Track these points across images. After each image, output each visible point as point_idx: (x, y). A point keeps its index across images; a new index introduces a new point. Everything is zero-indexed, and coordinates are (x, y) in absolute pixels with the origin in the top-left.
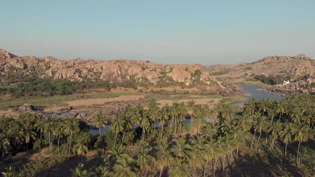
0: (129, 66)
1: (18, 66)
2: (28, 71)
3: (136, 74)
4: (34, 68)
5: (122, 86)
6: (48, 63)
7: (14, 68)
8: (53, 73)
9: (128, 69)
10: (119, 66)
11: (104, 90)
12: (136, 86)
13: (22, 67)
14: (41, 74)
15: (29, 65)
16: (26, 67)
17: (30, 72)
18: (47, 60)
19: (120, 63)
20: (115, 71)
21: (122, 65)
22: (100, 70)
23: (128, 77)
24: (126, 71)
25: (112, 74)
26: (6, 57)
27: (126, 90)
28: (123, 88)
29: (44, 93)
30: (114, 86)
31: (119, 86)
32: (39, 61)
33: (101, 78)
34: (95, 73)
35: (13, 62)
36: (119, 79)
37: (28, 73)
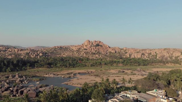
0: (174, 52)
1: (113, 51)
2: (117, 54)
3: (178, 56)
4: (119, 53)
5: (172, 63)
6: (126, 50)
7: (111, 53)
8: (130, 55)
9: (173, 53)
10: (167, 52)
11: (163, 64)
12: (180, 63)
13: (115, 52)
14: (123, 56)
15: (117, 51)
16: (116, 52)
17: (118, 54)
18: (125, 49)
19: (167, 50)
20: (165, 54)
21: (169, 51)
22: (155, 54)
23: (174, 58)
24: (172, 54)
25: (164, 56)
26: (107, 48)
27: (175, 65)
28: (172, 64)
29: (135, 64)
30: (167, 63)
31: (170, 62)
32: (121, 49)
33: (158, 58)
34: (153, 55)
35: (110, 50)
36: (169, 59)
37: (117, 55)
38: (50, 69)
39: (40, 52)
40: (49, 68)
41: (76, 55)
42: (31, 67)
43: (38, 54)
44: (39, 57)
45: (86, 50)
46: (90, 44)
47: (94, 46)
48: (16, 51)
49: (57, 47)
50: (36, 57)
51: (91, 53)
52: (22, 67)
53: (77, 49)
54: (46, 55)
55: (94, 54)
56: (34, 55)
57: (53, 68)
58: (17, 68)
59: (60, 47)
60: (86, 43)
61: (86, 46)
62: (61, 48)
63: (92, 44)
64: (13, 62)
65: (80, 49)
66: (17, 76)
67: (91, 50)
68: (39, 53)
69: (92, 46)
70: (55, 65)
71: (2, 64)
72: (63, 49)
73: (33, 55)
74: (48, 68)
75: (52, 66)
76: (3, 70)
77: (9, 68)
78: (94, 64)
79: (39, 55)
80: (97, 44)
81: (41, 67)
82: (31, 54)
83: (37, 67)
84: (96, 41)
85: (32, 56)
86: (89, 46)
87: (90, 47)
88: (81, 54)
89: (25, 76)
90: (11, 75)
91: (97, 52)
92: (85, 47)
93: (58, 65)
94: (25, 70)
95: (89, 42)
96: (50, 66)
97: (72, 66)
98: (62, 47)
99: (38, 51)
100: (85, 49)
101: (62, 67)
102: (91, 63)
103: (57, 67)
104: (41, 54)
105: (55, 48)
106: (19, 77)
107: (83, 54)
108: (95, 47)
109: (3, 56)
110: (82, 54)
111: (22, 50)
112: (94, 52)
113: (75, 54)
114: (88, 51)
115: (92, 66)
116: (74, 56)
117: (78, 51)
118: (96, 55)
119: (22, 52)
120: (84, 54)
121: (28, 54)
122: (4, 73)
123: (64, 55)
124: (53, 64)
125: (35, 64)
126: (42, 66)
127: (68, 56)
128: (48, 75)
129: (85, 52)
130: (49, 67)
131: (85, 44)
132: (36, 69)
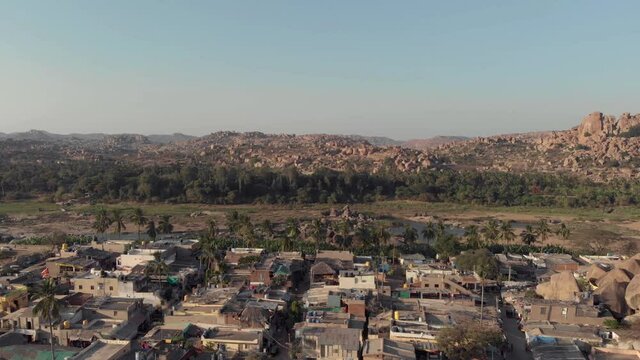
38: (436, 204)
39: (425, 156)
40: (434, 201)
41: (544, 167)
42: (385, 197)
43: (417, 162)
44: (418, 170)
45: (586, 148)
46: (605, 127)
47: (622, 136)
48: (362, 154)
49: (486, 141)
50: (413, 171)
51: (601, 162)
52: (363, 194)
53: (552, 147)
54: (442, 167)
55: (616, 165)
56: (406, 165)
57: (443, 201)
58: (352, 196)
59: (499, 140)
60: (588, 125)
61: (587, 135)
62: (501, 143)
63: (614, 127)
64: (343, 181)
65: (561, 145)
66: (346, 214)
67: (607, 149)
68: (422, 160)
69: (613, 135)
70: (451, 195)
71: (319, 184)
72: (508, 146)
73: (403, 165)
74: (429, 200)
75: (441, 196)
76: (321, 197)
77: (333, 195)
78: (586, 201)
79: (420, 164)
80: (632, 129)
81: (409, 197)
82: (399, 162)
83: (401, 196)
84: (629, 117)
85: (400, 168)
86: (602, 134)
87: (604, 140)
88: (562, 164)
89: (364, 214)
90: (333, 210)
91: (627, 158)
92: (583, 140)
93: (460, 195)
94: (371, 201)
95: (602, 118)
96: (436, 196)
97: (503, 202)
98: (505, 140)
99: (420, 153)
100: (581, 147)
101: (469, 202)
102: (576, 197)
103: (454, 200)
104: (426, 164)
105: (481, 144)
106: (350, 214)
107: (571, 164)
108: (623, 139)
109: (329, 167)
110: (566, 163)
111: (376, 150)
112: (617, 157)
113: (540, 164)
114: (592, 153)
115: (575, 204)
116: (536, 170)
117: (555, 153)
118: (623, 170)
119: (375, 157)
120: (575, 164)
121: (390, 161)
122: (322, 206)
123: (500, 168)
124: (443, 191)
125: (397, 189)
126: (413, 194)
127: (515, 170)
128: (418, 217)
129: (577, 159)
130: (433, 198)
131: (582, 127)
132: (398, 202)
